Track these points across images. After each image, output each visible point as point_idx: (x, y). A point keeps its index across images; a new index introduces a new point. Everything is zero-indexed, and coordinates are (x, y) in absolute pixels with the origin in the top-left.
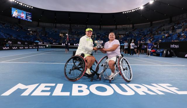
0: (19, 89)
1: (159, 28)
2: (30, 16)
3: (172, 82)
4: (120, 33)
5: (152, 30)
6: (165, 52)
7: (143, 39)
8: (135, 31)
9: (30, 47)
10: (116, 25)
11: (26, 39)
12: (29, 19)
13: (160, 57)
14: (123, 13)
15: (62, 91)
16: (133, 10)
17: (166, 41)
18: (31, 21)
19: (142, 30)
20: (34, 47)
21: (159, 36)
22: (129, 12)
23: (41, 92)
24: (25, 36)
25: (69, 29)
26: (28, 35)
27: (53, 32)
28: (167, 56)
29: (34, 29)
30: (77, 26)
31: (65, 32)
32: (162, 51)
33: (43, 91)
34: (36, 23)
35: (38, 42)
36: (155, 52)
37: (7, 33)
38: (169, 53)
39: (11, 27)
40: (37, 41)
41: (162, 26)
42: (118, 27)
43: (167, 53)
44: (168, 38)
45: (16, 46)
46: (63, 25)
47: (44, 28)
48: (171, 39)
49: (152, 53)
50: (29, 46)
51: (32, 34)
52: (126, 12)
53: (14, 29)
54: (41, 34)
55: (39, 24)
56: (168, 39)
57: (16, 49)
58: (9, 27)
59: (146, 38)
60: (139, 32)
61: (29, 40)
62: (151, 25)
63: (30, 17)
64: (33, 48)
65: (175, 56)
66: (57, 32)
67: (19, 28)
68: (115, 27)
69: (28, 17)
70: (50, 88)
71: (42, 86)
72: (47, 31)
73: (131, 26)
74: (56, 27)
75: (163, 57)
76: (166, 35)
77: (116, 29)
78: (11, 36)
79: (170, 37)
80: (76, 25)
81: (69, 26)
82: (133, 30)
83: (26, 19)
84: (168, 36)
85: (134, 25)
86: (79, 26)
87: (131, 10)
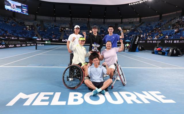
0: (21, 99)
1: (168, 22)
2: (26, 8)
3: (164, 89)
4: (126, 27)
5: (161, 24)
6: (171, 51)
7: (151, 34)
8: (143, 25)
9: (28, 44)
10: (122, 18)
11: (23, 35)
12: (25, 12)
13: (166, 56)
14: (130, 4)
15: (59, 100)
16: (141, 1)
17: (174, 37)
18: (27, 14)
19: (150, 24)
20: (32, 44)
21: (168, 31)
22: (136, 3)
23: (41, 101)
24: (21, 31)
25: (70, 23)
26: (24, 30)
27: (52, 26)
28: (173, 55)
29: (31, 24)
30: (79, 19)
31: (65, 26)
32: (167, 49)
33: (42, 101)
34: (33, 16)
35: (37, 38)
36: (160, 51)
37: (2, 28)
38: (175, 52)
39: (5, 22)
40: (34, 37)
41: (172, 20)
42: (124, 20)
43: (173, 51)
44: (177, 33)
45: (13, 44)
46: (63, 19)
47: (42, 21)
48: (180, 36)
49: (158, 52)
50: (26, 43)
51: (29, 30)
52: (133, 3)
53: (9, 24)
54: (39, 29)
55: (36, 17)
56: (177, 35)
57: (13, 47)
58: (3, 21)
59: (153, 34)
60: (147, 26)
61: (26, 36)
62: (161, 18)
63: (26, 10)
64: (31, 46)
65: (182, 55)
66: (56, 26)
67: (15, 23)
68: (120, 20)
69: (23, 9)
70: (49, 97)
71: (42, 96)
72: (46, 26)
73: (138, 19)
74: (55, 21)
75: (169, 56)
76: (176, 31)
77: (122, 22)
78: (6, 32)
79: (179, 33)
80: (77, 19)
81: (69, 19)
82: (139, 24)
83: (22, 12)
84: (178, 32)
85: (142, 18)
86: (80, 19)
87: (139, 2)
